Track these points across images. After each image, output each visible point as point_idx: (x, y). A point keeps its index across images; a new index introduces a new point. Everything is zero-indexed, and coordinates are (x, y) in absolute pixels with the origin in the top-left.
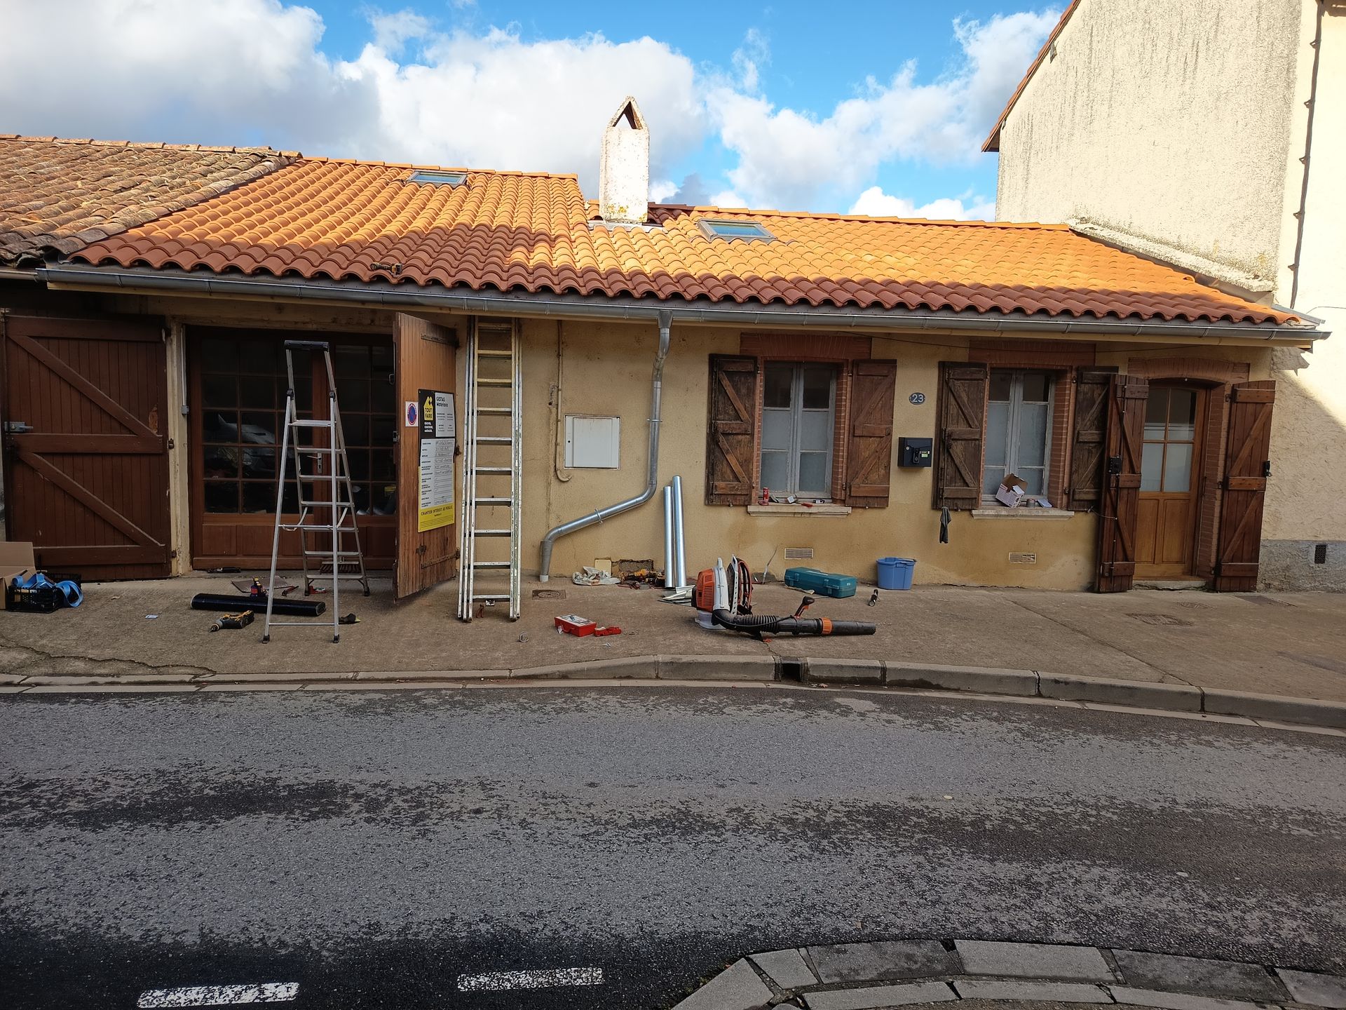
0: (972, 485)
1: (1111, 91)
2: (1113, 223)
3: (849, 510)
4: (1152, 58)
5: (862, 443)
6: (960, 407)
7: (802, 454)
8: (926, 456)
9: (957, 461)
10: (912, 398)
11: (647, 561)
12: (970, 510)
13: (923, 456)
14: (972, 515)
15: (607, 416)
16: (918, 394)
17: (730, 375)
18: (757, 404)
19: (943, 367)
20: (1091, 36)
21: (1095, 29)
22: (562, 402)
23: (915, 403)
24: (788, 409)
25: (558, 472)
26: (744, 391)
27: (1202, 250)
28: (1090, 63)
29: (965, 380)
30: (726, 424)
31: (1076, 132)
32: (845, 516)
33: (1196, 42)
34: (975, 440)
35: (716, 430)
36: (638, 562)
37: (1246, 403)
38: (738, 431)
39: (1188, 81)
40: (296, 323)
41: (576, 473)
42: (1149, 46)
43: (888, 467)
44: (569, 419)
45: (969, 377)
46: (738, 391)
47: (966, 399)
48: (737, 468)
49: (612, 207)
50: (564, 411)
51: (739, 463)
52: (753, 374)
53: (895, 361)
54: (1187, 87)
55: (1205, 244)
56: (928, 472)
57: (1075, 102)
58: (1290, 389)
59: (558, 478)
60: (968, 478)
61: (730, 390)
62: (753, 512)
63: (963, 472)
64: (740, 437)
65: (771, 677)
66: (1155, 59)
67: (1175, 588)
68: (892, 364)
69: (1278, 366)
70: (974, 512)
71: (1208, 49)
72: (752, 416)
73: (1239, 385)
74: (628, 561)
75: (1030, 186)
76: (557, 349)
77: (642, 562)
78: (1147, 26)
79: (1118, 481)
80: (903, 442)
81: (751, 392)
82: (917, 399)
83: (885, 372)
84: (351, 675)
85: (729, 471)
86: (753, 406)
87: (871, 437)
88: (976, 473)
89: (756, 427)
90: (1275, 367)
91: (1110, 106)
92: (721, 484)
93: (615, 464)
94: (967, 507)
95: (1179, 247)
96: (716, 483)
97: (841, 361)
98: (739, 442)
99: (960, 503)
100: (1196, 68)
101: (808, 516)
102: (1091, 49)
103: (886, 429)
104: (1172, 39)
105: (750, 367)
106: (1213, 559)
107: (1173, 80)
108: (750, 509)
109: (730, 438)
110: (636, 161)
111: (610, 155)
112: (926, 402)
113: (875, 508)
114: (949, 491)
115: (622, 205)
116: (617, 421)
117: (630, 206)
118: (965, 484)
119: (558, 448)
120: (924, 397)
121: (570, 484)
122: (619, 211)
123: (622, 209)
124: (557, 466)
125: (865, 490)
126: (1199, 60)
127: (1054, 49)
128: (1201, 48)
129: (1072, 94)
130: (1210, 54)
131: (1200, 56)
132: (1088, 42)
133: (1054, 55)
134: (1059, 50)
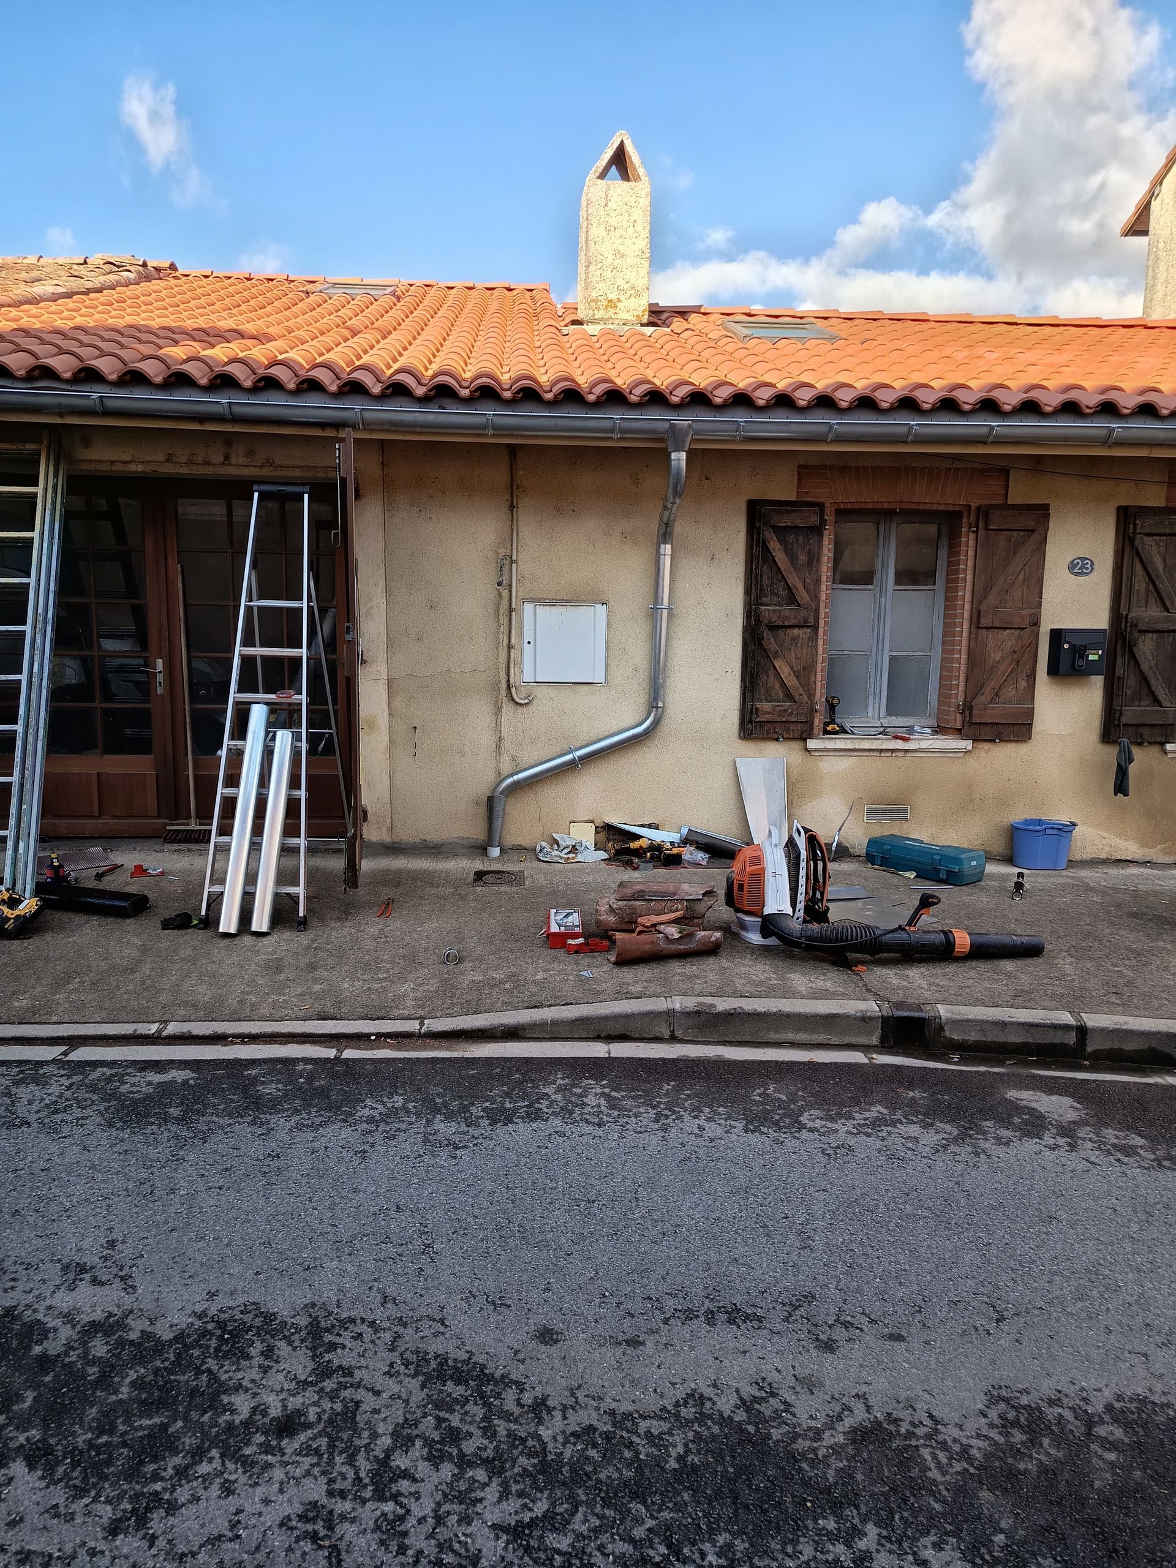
0: (1168, 704)
3: (968, 744)
5: (992, 639)
6: (1151, 579)
7: (892, 659)
8: (1096, 657)
9: (1145, 667)
10: (1072, 567)
12: (1162, 744)
13: (1091, 657)
14: (1165, 752)
15: (590, 602)
16: (1083, 559)
17: (781, 532)
18: (824, 578)
19: (1126, 518)
22: (518, 580)
23: (1077, 574)
24: (870, 587)
25: (513, 690)
26: (803, 558)
29: (1162, 535)
30: (774, 611)
32: (961, 755)
34: (1174, 631)
35: (758, 620)
38: (793, 622)
40: (112, 462)
41: (540, 692)
43: (1032, 676)
44: (528, 608)
45: (1167, 531)
46: (792, 558)
47: (1160, 566)
48: (790, 681)
49: (596, 301)
50: (521, 595)
51: (794, 672)
52: (817, 530)
53: (1045, 508)
56: (1098, 681)
59: (513, 700)
60: (1163, 692)
61: (780, 557)
62: (816, 750)
63: (1153, 683)
64: (796, 631)
65: (875, 1040)
68: (1042, 512)
70: (1168, 747)
72: (816, 597)
76: (508, 497)
80: (1057, 635)
81: (813, 560)
82: (1080, 567)
83: (1031, 524)
84: (153, 1028)
85: (777, 685)
86: (817, 582)
87: (1005, 629)
88: (1173, 684)
89: (822, 615)
92: (766, 706)
93: (600, 677)
94: (1158, 739)
96: (758, 705)
97: (957, 508)
98: (794, 639)
99: (1146, 732)
101: (901, 754)
103: (1030, 615)
105: (814, 520)
108: (812, 744)
109: (781, 633)
110: (631, 230)
111: (594, 221)
112: (1095, 572)
113: (1010, 741)
114: (1130, 714)
115: (611, 297)
116: (601, 609)
117: (623, 299)
118: (1157, 702)
119: (512, 651)
120: (1092, 564)
121: (531, 708)
122: (607, 307)
123: (611, 304)
124: (512, 681)
125: (994, 712)
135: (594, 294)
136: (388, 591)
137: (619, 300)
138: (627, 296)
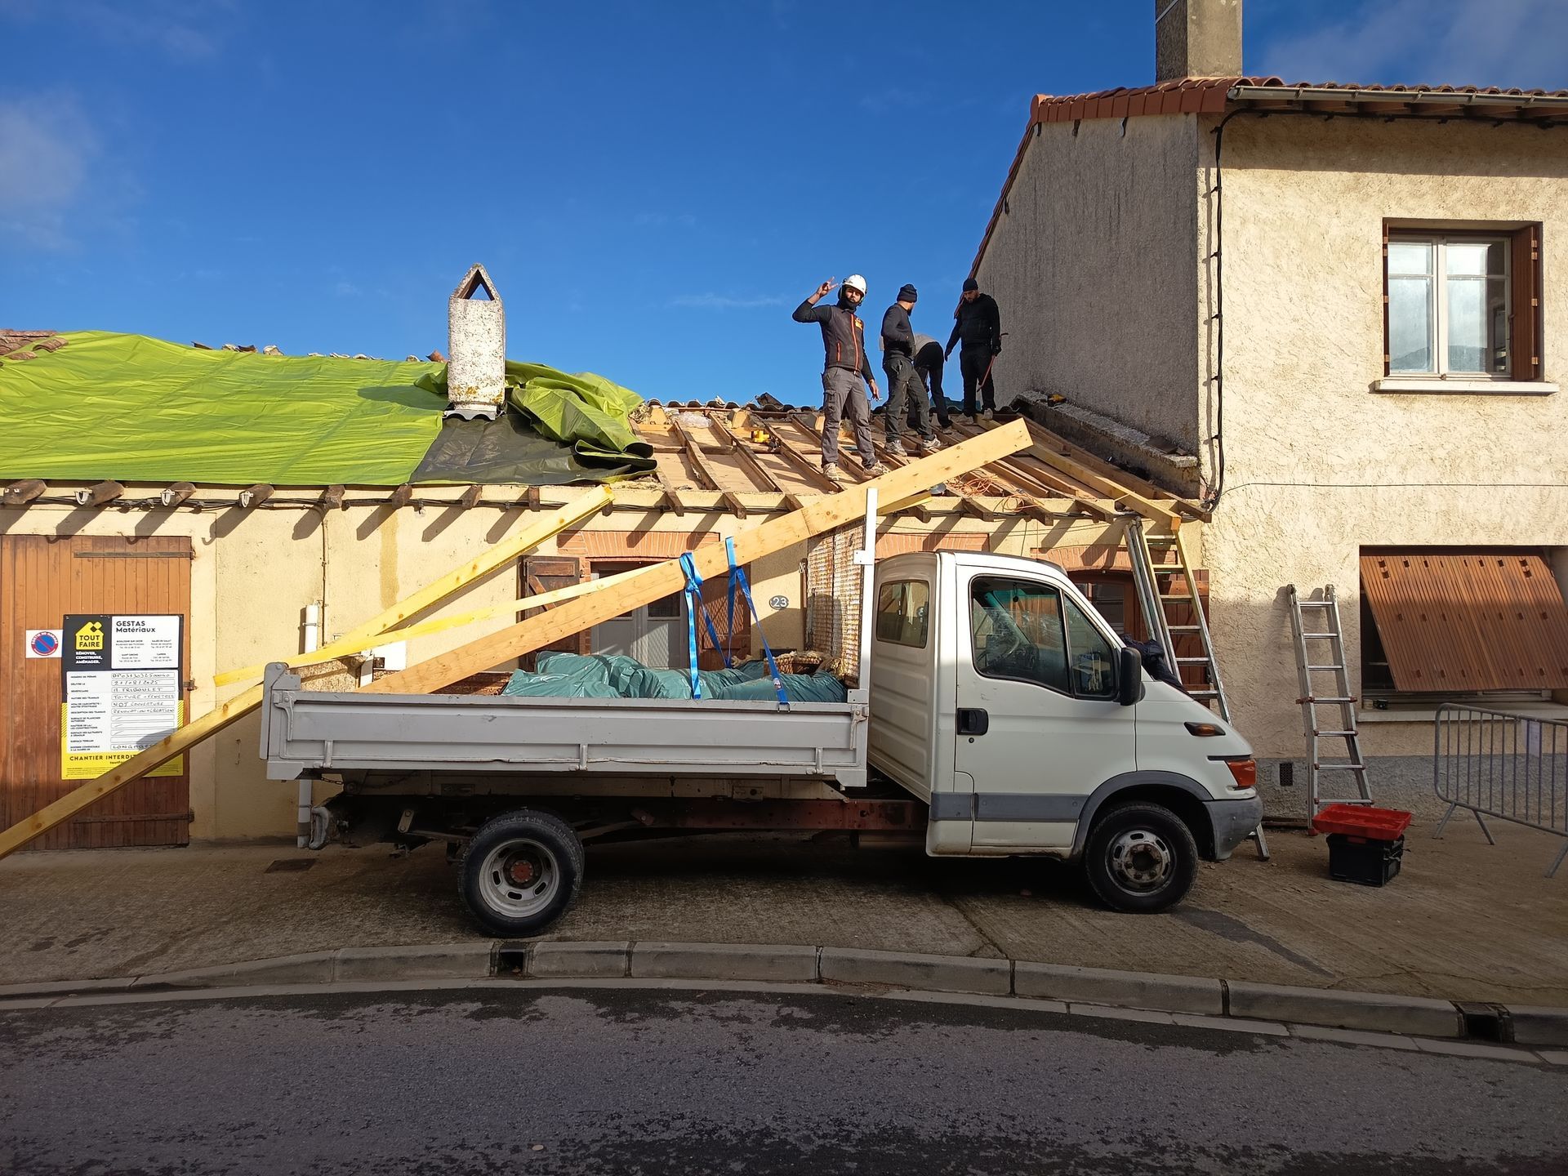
1: (1054, 249)
4: (1084, 212)
10: (772, 602)
16: (779, 597)
20: (1035, 191)
21: (1037, 183)
27: (1137, 423)
28: (1036, 220)
31: (1028, 294)
33: (1117, 193)
39: (1114, 237)
42: (1081, 200)
49: (459, 388)
52: (575, 578)
54: (1114, 242)
55: (1138, 415)
57: (1026, 262)
58: (1228, 578)
66: (1086, 213)
69: (1211, 552)
71: (1127, 201)
76: (322, 555)
78: (1078, 178)
82: (778, 603)
90: (1207, 554)
91: (1054, 266)
95: (1117, 420)
100: (1119, 223)
102: (1036, 204)
103: (742, 639)
104: (1098, 191)
105: (570, 571)
107: (1102, 235)
110: (486, 336)
111: (455, 329)
115: (470, 385)
120: (787, 600)
122: (467, 393)
123: (472, 391)
126: (1121, 213)
127: (1007, 205)
128: (1122, 201)
129: (1023, 253)
130: (1129, 206)
131: (1122, 208)
132: (1033, 197)
133: (1007, 212)
134: (1011, 206)
135: (456, 383)
136: (218, 631)
137: (478, 388)
138: (485, 384)
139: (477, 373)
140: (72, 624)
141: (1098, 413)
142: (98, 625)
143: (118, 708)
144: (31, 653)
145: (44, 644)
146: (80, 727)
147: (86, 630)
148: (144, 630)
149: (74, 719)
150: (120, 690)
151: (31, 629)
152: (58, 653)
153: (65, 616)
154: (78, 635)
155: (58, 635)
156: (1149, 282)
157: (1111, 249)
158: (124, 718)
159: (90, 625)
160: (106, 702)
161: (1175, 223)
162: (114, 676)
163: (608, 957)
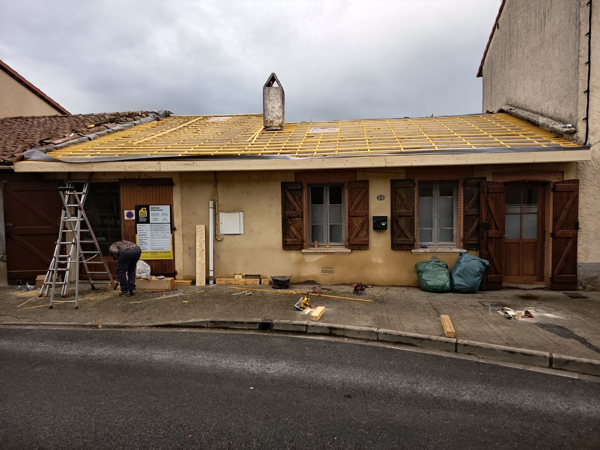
0: (410, 238)
1: (517, 41)
2: (520, 106)
3: (350, 251)
5: (354, 220)
6: (402, 201)
7: (330, 226)
8: (384, 224)
9: (402, 227)
10: (378, 198)
11: (258, 275)
12: (411, 250)
15: (238, 211)
16: (381, 195)
17: (290, 191)
18: (304, 203)
19: (393, 182)
20: (510, 16)
21: (511, 12)
22: (218, 206)
23: (379, 200)
24: (322, 205)
25: (217, 237)
26: (297, 198)
27: (550, 115)
28: (510, 29)
29: (405, 188)
30: (289, 213)
31: (506, 63)
32: (349, 254)
33: (544, 11)
34: (411, 216)
35: (285, 216)
36: (253, 276)
37: (563, 192)
38: (295, 216)
39: (543, 31)
41: (225, 237)
42: (529, 17)
43: (368, 230)
44: (221, 214)
45: (405, 186)
46: (294, 198)
47: (404, 197)
48: (296, 233)
50: (219, 210)
51: (297, 230)
52: (301, 190)
53: (368, 181)
54: (542, 34)
55: (551, 112)
56: (388, 232)
57: (506, 49)
58: (590, 183)
59: (216, 239)
60: (408, 234)
61: (290, 198)
62: (304, 253)
63: (405, 231)
64: (296, 219)
65: (257, 328)
66: (531, 23)
67: (530, 288)
68: (367, 182)
69: (581, 171)
70: (412, 251)
71: (548, 15)
72: (302, 209)
73: (557, 183)
74: (249, 275)
75: (493, 91)
76: (214, 183)
77: (256, 275)
78: (528, 7)
79: (488, 234)
80: (374, 218)
81: (301, 198)
82: (380, 198)
83: (363, 186)
85: (292, 234)
86: (302, 204)
87: (358, 216)
88: (412, 232)
89: (304, 214)
90: (579, 172)
91: (517, 49)
92: (289, 240)
93: (242, 232)
94: (409, 248)
95: (542, 115)
96: (287, 240)
97: (343, 182)
98: (296, 221)
99: (405, 247)
100: (545, 25)
101: (330, 254)
102: (510, 22)
103: (365, 212)
104: (536, 12)
105: (299, 187)
106: (550, 273)
107: (537, 32)
108: (303, 251)
109: (292, 219)
110: (276, 100)
111: (266, 99)
112: (384, 200)
113: (362, 250)
114: (399, 240)
115: (271, 120)
116: (242, 213)
117: (275, 120)
118: (407, 237)
119: (217, 226)
120: (384, 197)
121: (222, 242)
122: (270, 123)
123: (272, 122)
124: (216, 234)
125: (356, 241)
126: (546, 20)
127: (498, 25)
128: (546, 14)
129: (504, 45)
130: (550, 16)
131: (546, 18)
132: (509, 19)
133: (498, 28)
134: (500, 25)
135: (266, 119)
136: (182, 211)
137: (274, 120)
138: (276, 119)
139: (274, 115)
140: (138, 209)
141: (534, 113)
142: (145, 209)
143: (152, 236)
144: (126, 218)
145: (130, 215)
146: (141, 242)
147: (142, 210)
148: (159, 210)
149: (139, 240)
150: (153, 230)
151: (126, 210)
152: (134, 218)
153: (135, 206)
154: (139, 212)
155: (133, 212)
156: (557, 51)
157: (541, 38)
158: (154, 240)
159: (143, 208)
160: (149, 234)
161: (569, 21)
162: (151, 225)
163: (299, 327)
